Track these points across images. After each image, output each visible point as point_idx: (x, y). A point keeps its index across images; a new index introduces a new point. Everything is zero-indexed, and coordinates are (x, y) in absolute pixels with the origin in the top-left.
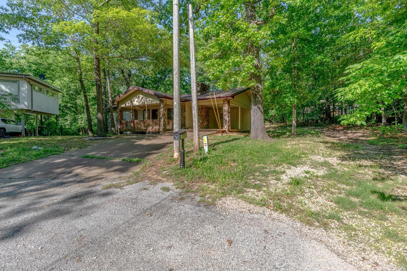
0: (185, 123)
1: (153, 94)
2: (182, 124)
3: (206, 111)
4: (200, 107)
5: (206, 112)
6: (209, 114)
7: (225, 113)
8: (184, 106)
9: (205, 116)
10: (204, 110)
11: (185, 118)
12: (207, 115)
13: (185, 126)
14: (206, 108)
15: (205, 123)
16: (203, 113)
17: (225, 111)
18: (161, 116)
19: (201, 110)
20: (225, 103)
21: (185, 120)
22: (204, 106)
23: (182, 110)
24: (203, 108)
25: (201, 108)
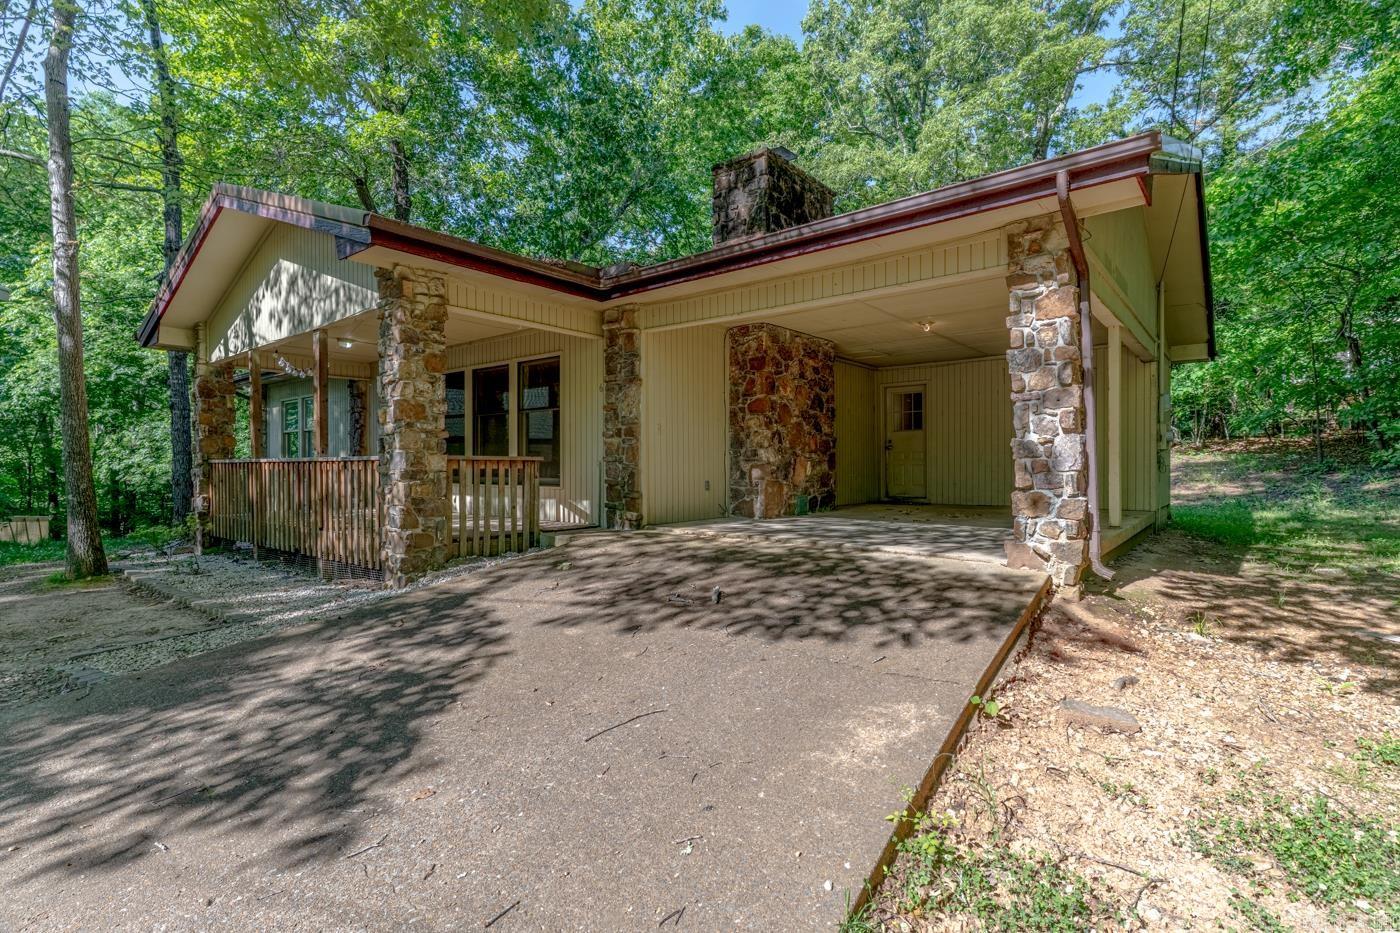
0: (632, 475)
1: (307, 222)
2: (611, 487)
3: (809, 374)
4: (766, 342)
5: (813, 384)
6: (831, 399)
7: (1031, 379)
8: (630, 337)
9: (804, 415)
10: (795, 369)
11: (631, 432)
12: (817, 402)
13: (633, 503)
14: (812, 354)
15: (805, 471)
16: (789, 393)
17: (1037, 362)
18: (390, 427)
19: (769, 369)
20: (1035, 264)
21: (634, 453)
22: (796, 334)
23: (610, 371)
24: (786, 354)
25: (773, 353)
